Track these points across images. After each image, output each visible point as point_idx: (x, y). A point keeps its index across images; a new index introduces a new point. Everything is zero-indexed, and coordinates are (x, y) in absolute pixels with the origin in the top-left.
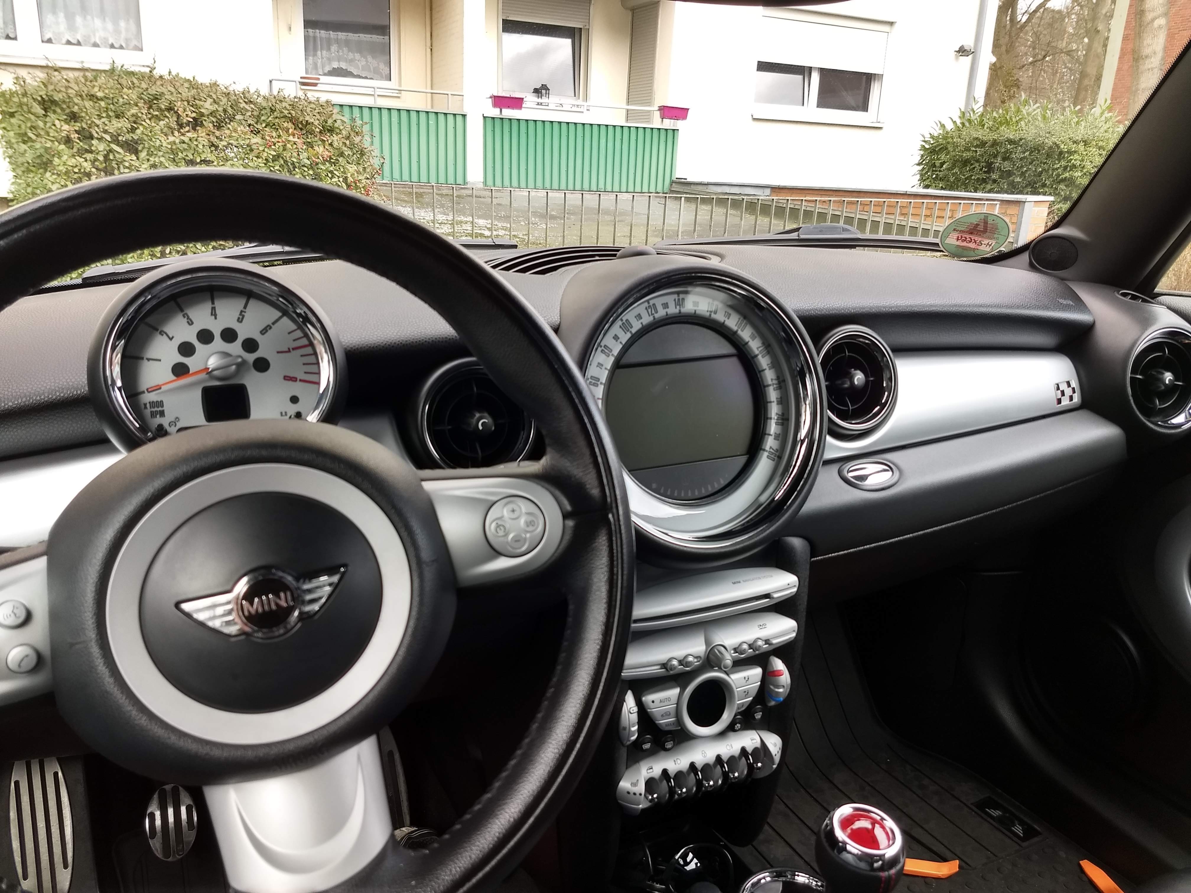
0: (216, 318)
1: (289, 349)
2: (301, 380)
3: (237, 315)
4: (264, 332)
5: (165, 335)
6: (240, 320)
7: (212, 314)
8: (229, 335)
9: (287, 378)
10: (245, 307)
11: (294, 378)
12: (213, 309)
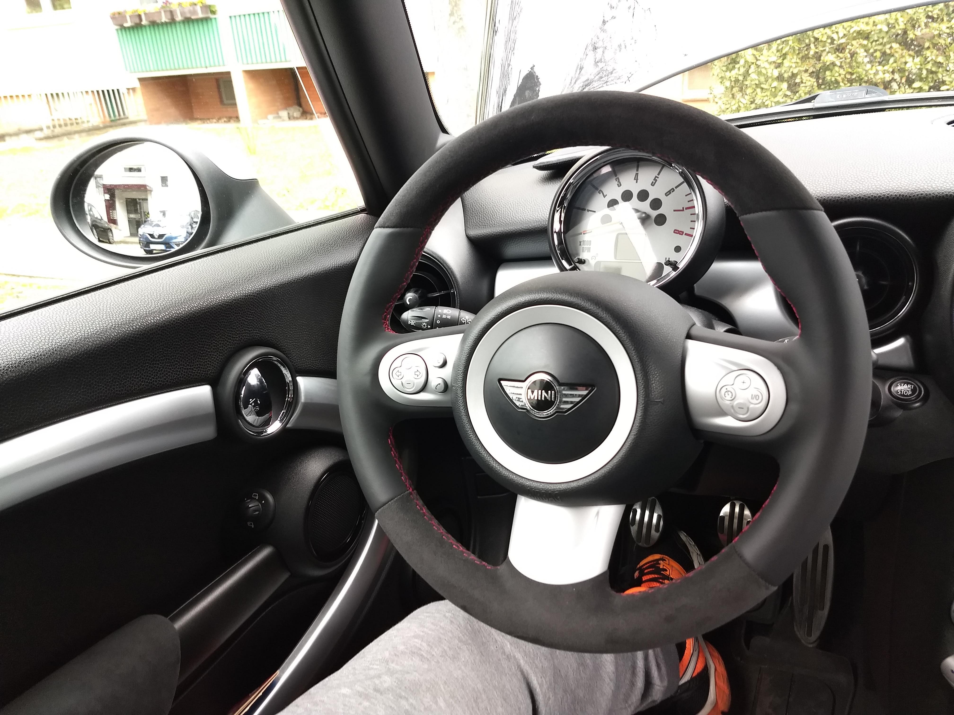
0: (637, 182)
1: (683, 208)
2: (686, 234)
3: (652, 180)
4: (667, 194)
5: (601, 194)
6: (653, 184)
7: (635, 179)
8: (643, 195)
9: (677, 232)
10: (659, 174)
11: (681, 232)
12: (637, 174)
